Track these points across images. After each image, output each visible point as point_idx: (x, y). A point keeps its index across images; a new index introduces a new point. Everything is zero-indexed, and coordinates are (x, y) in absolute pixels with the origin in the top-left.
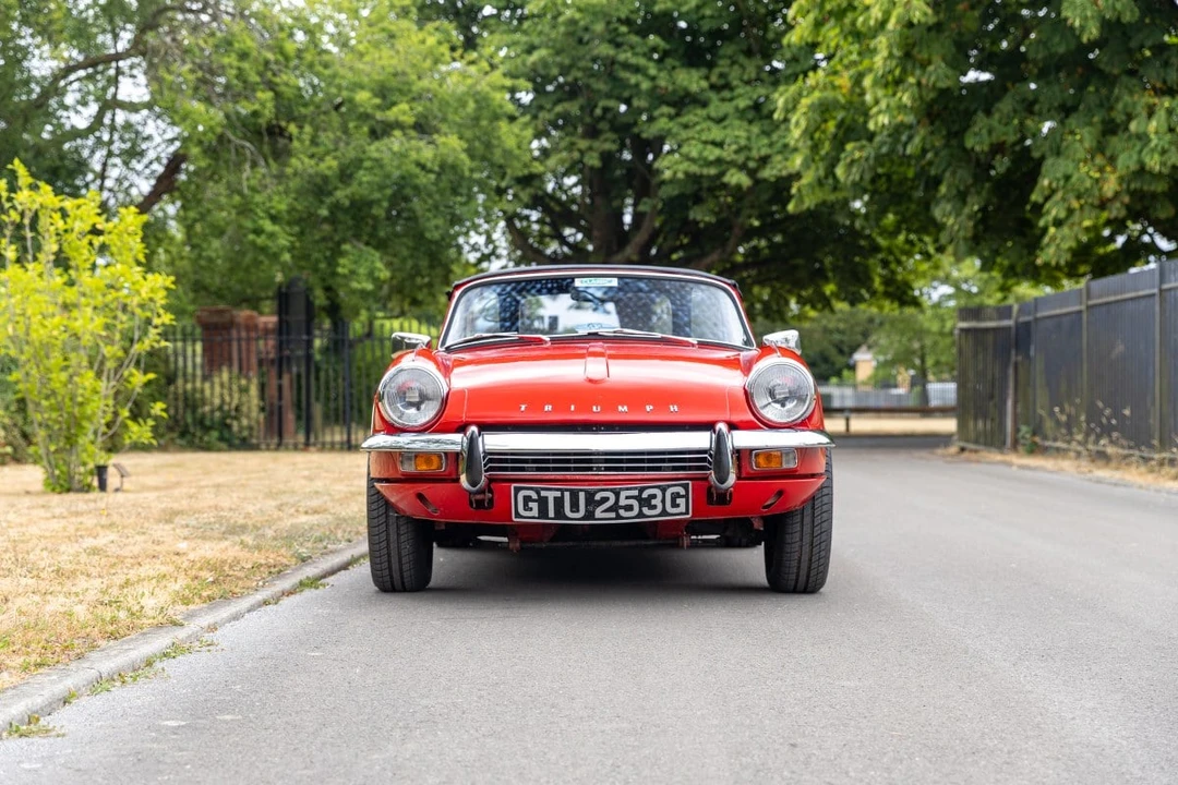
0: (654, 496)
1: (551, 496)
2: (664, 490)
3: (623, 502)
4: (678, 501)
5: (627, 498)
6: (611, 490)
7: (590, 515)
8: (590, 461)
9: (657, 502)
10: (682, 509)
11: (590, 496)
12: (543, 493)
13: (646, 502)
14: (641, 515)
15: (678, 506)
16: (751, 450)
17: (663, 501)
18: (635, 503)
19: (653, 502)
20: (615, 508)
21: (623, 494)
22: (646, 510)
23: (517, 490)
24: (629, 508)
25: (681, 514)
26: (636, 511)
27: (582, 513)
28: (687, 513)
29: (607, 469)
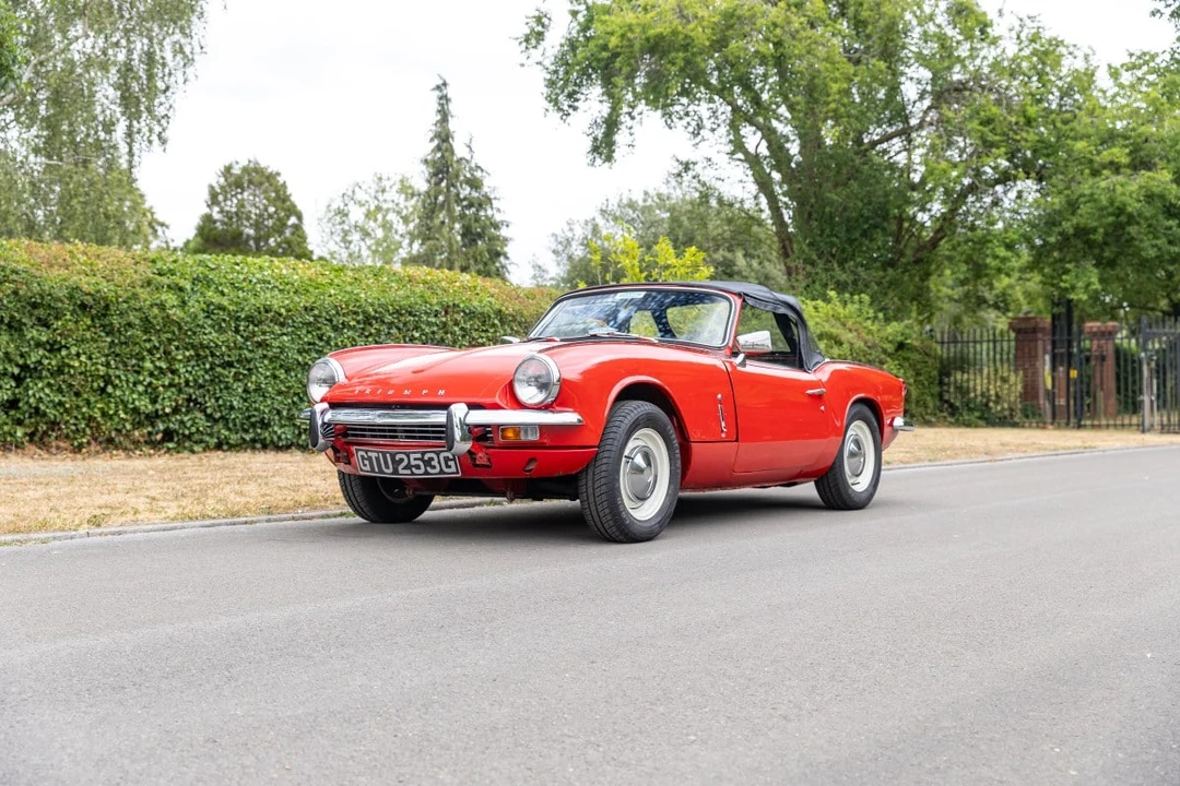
0: (432, 459)
1: (374, 455)
2: (438, 454)
3: (413, 463)
4: (450, 463)
5: (415, 459)
6: (404, 453)
7: (396, 471)
8: (395, 431)
9: (435, 463)
10: (453, 469)
11: (393, 456)
12: (370, 454)
13: (428, 463)
14: (426, 473)
15: (450, 467)
16: (499, 426)
17: (439, 462)
18: (421, 463)
19: (433, 463)
20: (408, 467)
21: (412, 456)
22: (428, 469)
23: (357, 450)
24: (418, 467)
25: (453, 473)
26: (422, 471)
27: (391, 470)
28: (458, 473)
29: (407, 437)
